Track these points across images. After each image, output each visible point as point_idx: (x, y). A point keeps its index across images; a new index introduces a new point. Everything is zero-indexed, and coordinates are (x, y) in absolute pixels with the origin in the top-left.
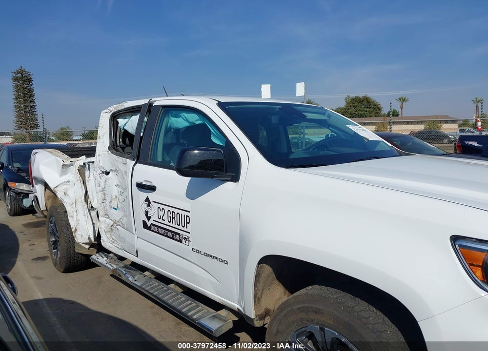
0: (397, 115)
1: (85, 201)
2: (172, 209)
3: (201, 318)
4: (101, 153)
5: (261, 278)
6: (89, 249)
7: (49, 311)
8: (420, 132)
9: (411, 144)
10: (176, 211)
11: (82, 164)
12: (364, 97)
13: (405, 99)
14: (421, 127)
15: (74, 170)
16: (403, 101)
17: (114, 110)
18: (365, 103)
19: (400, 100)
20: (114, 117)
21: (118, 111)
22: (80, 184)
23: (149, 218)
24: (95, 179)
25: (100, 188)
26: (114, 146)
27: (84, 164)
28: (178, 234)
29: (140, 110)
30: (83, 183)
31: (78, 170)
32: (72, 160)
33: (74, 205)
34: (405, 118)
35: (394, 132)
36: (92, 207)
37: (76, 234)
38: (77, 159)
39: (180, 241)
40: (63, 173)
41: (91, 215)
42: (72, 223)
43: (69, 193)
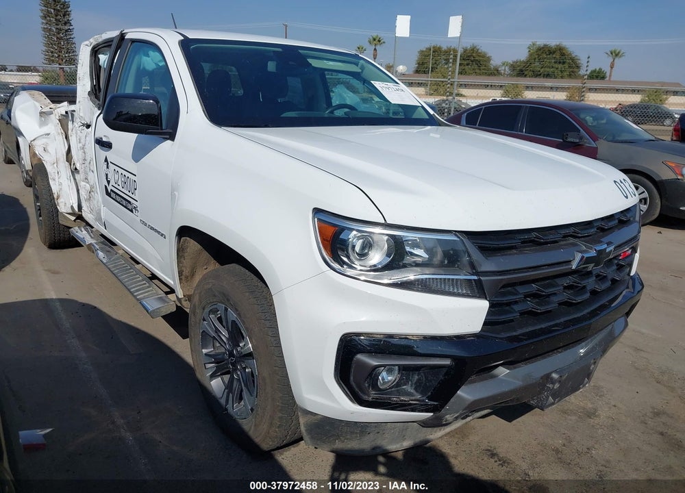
0: (603, 78)
1: (67, 161)
2: (124, 173)
3: (144, 298)
4: (81, 99)
5: (186, 254)
6: (75, 221)
7: (62, 315)
8: (633, 106)
9: (604, 121)
10: (127, 174)
11: (64, 113)
12: (557, 46)
13: (619, 52)
14: (635, 99)
15: (54, 119)
16: (617, 55)
17: (95, 43)
18: (557, 56)
19: (612, 53)
20: (95, 52)
21: (98, 45)
22: (61, 138)
23: (109, 182)
24: (76, 133)
25: (81, 145)
26: (96, 91)
27: (66, 112)
28: (129, 202)
29: (111, 45)
30: (66, 138)
31: (59, 120)
32: (52, 106)
33: (55, 165)
34: (615, 82)
35: (588, 103)
36: (76, 169)
37: (60, 201)
38: (59, 105)
39: (132, 211)
40: (42, 124)
41: (75, 179)
42: (55, 188)
43: (49, 149)
